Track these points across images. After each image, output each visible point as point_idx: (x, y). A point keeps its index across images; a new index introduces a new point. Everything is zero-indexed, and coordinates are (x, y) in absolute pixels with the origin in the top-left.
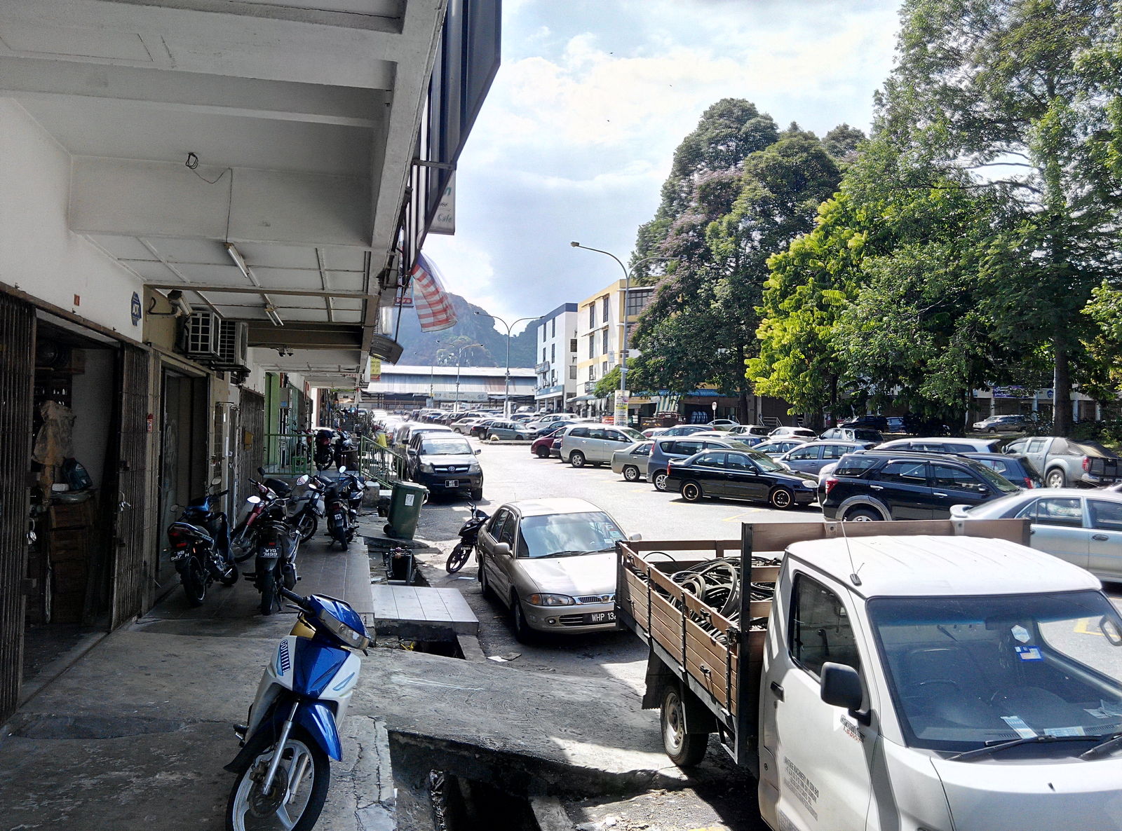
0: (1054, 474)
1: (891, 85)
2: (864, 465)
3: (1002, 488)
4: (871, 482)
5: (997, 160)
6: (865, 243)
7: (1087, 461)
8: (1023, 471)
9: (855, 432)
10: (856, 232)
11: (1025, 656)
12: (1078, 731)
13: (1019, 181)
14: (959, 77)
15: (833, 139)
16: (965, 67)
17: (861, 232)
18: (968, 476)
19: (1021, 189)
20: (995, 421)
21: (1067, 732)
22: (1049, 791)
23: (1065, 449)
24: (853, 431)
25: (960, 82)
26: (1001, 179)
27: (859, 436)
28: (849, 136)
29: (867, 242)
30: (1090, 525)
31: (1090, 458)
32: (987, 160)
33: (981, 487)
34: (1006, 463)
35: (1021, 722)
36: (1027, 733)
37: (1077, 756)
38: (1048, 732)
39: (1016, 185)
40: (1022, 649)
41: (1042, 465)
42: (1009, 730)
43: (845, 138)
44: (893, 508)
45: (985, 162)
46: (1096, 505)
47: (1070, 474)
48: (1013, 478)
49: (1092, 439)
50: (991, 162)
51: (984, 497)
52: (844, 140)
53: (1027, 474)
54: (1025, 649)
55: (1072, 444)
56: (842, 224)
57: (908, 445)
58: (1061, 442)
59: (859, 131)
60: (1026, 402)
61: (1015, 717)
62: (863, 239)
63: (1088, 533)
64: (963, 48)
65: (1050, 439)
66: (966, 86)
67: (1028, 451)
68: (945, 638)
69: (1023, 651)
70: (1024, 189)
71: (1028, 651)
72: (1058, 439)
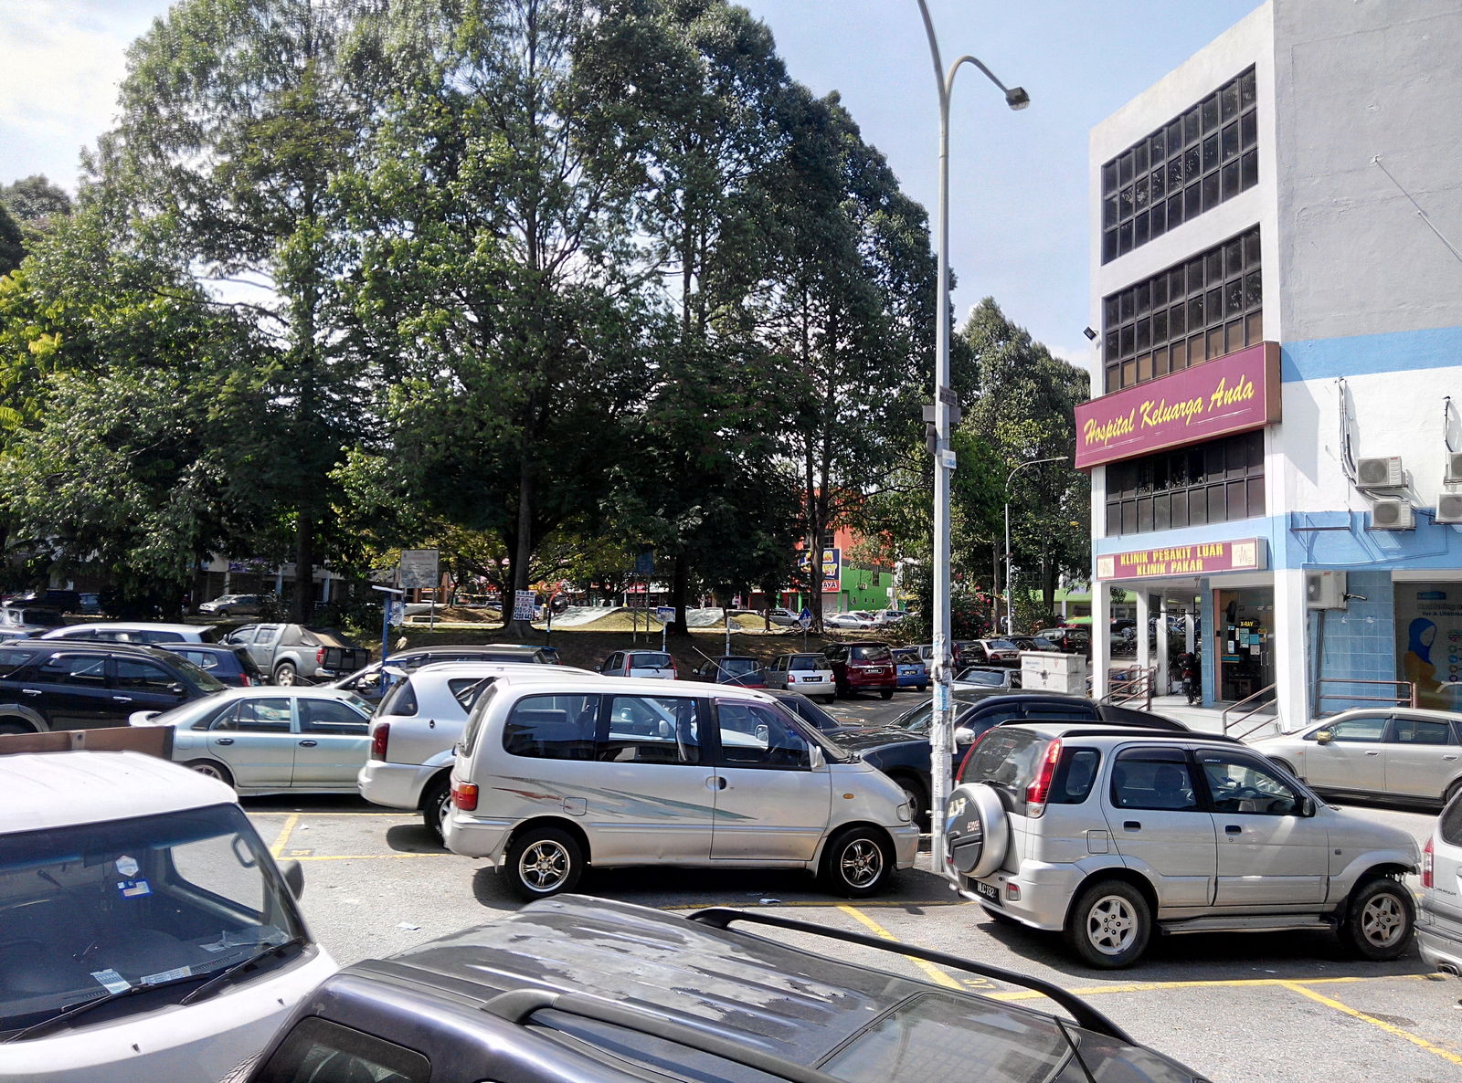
0: (285, 668)
1: (107, 145)
2: (16, 660)
3: (204, 687)
4: (24, 684)
5: (242, 276)
6: (57, 351)
7: (323, 652)
8: (239, 666)
9: (24, 614)
10: (44, 332)
11: (129, 893)
12: (184, 972)
13: (268, 309)
14: (201, 162)
15: (22, 192)
16: (207, 152)
17: (52, 333)
18: (163, 674)
19: (269, 317)
20: (229, 602)
21: (167, 977)
22: (134, 1054)
23: (300, 638)
24: (21, 611)
25: (201, 166)
26: (245, 301)
27: (29, 619)
28: (46, 194)
29: (59, 349)
30: (298, 730)
31: (327, 649)
32: (230, 273)
33: (176, 687)
34: (218, 656)
35: (117, 975)
36: (118, 986)
37: (177, 1002)
38: (144, 980)
39: (263, 312)
40: (126, 883)
41: (270, 659)
42: (98, 988)
43: (39, 196)
44: (55, 720)
45: (227, 275)
46: (310, 704)
47: (302, 668)
48: (225, 674)
49: (334, 626)
50: (234, 277)
51: (180, 700)
52: (37, 198)
53: (243, 669)
54: (130, 884)
55: (308, 632)
56: (23, 316)
57: (93, 633)
58: (295, 629)
59: (62, 193)
60: (269, 579)
61: (110, 971)
62: (55, 344)
63: (295, 739)
64: (207, 128)
65: (282, 626)
66: (207, 174)
67: (255, 642)
68: (48, 885)
69: (128, 887)
70: (274, 320)
71: (134, 886)
72: (291, 626)
